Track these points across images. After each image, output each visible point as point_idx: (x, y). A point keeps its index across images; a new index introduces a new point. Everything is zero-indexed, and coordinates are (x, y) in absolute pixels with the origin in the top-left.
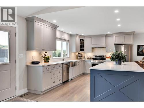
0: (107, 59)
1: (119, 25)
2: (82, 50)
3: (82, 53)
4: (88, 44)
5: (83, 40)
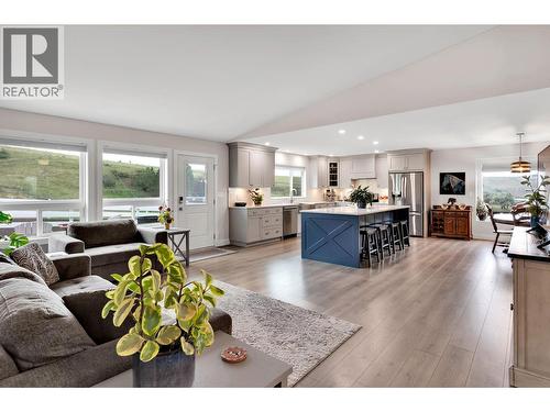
0: (381, 201)
1: (376, 143)
2: (334, 183)
3: (335, 189)
4: (344, 173)
5: (335, 165)
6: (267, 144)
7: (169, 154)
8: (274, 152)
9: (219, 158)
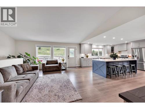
5: (113, 47)
6: (89, 43)
7: (66, 47)
8: (92, 45)
9: (77, 47)
